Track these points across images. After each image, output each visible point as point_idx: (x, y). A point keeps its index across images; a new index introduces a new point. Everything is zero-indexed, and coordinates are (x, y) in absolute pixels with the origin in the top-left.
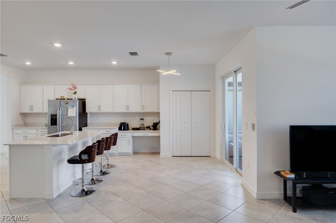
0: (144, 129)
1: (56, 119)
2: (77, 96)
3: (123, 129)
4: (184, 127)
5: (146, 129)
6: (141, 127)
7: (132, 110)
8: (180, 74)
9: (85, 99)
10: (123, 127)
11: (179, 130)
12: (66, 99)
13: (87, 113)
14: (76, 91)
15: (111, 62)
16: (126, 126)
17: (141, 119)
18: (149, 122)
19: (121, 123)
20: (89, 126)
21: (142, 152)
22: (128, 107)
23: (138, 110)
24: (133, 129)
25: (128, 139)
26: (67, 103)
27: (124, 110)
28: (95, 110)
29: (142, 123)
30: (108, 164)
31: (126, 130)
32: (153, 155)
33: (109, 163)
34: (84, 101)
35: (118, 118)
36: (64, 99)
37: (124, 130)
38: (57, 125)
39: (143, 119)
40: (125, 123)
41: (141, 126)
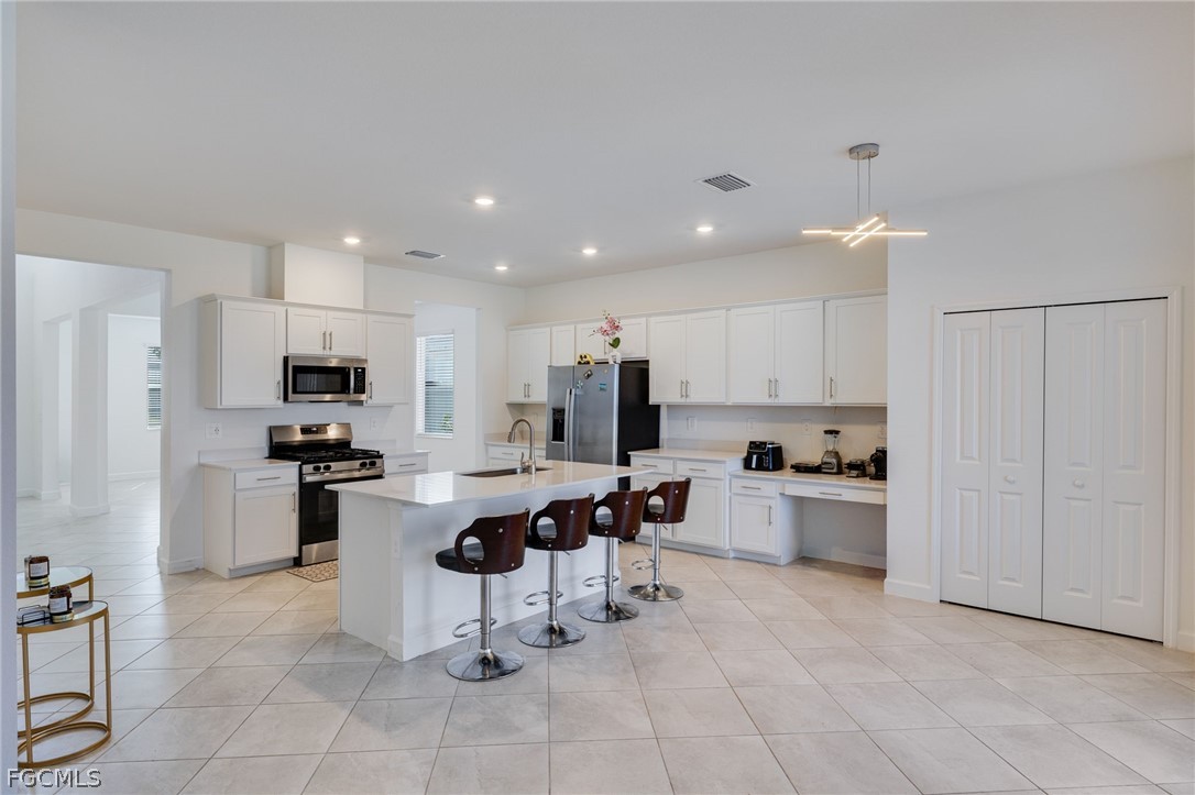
0: (840, 472)
1: (563, 420)
2: (618, 355)
3: (754, 466)
4: (1006, 479)
5: (847, 470)
6: (826, 463)
7: (790, 396)
8: (925, 234)
9: (648, 361)
10: (755, 457)
11: (979, 491)
12: (592, 363)
13: (657, 407)
14: (616, 336)
15: (693, 228)
16: (767, 454)
17: (826, 432)
18: (856, 445)
19: (751, 443)
20: (665, 445)
21: (834, 558)
22: (773, 384)
23: (812, 396)
24: (800, 469)
25: (767, 502)
26: (589, 376)
27: (762, 398)
28: (675, 398)
29: (830, 448)
30: (655, 585)
31: (767, 469)
32: (865, 579)
33: (658, 583)
34: (645, 367)
35: (749, 424)
36: (588, 363)
37: (760, 467)
38: (563, 440)
39: (837, 432)
40: (765, 443)
41: (825, 460)
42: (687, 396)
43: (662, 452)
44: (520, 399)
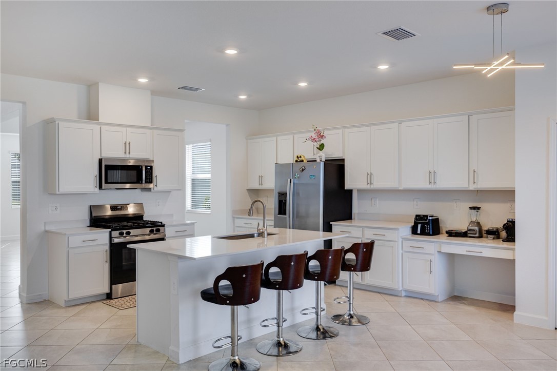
0: (481, 236)
1: (286, 201)
2: (323, 156)
3: (419, 232)
5: (486, 235)
6: (470, 230)
7: (445, 183)
8: (543, 66)
9: (343, 160)
10: (419, 226)
12: (305, 161)
13: (350, 192)
14: (322, 142)
15: (375, 67)
16: (428, 224)
17: (471, 208)
18: (493, 217)
19: (417, 216)
20: (356, 219)
21: (478, 297)
22: (432, 175)
23: (460, 183)
24: (451, 234)
25: (429, 257)
26: (303, 170)
27: (424, 185)
28: (363, 185)
29: (474, 220)
30: (350, 315)
31: (428, 234)
32: (500, 312)
33: (352, 313)
34: (342, 163)
35: (415, 202)
36: (302, 161)
37: (423, 233)
38: (285, 214)
39: (479, 208)
40: (427, 216)
41: (470, 228)
42: (371, 183)
43: (355, 222)
44: (256, 186)
